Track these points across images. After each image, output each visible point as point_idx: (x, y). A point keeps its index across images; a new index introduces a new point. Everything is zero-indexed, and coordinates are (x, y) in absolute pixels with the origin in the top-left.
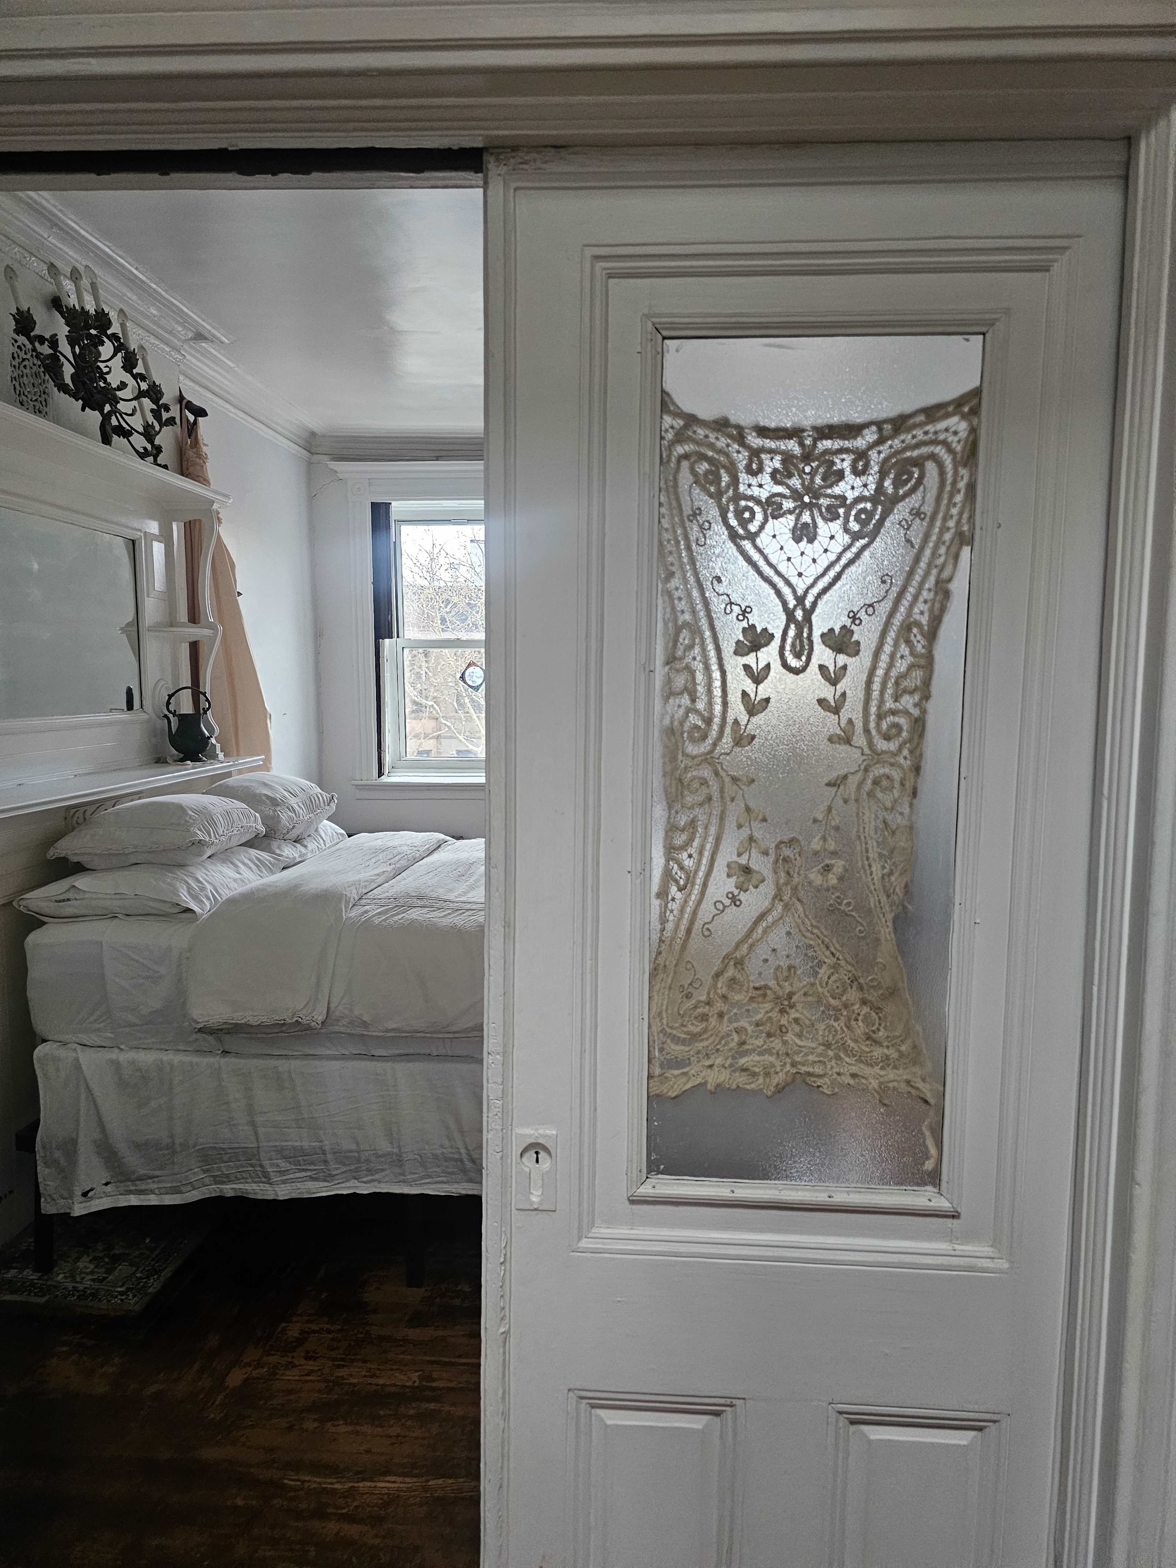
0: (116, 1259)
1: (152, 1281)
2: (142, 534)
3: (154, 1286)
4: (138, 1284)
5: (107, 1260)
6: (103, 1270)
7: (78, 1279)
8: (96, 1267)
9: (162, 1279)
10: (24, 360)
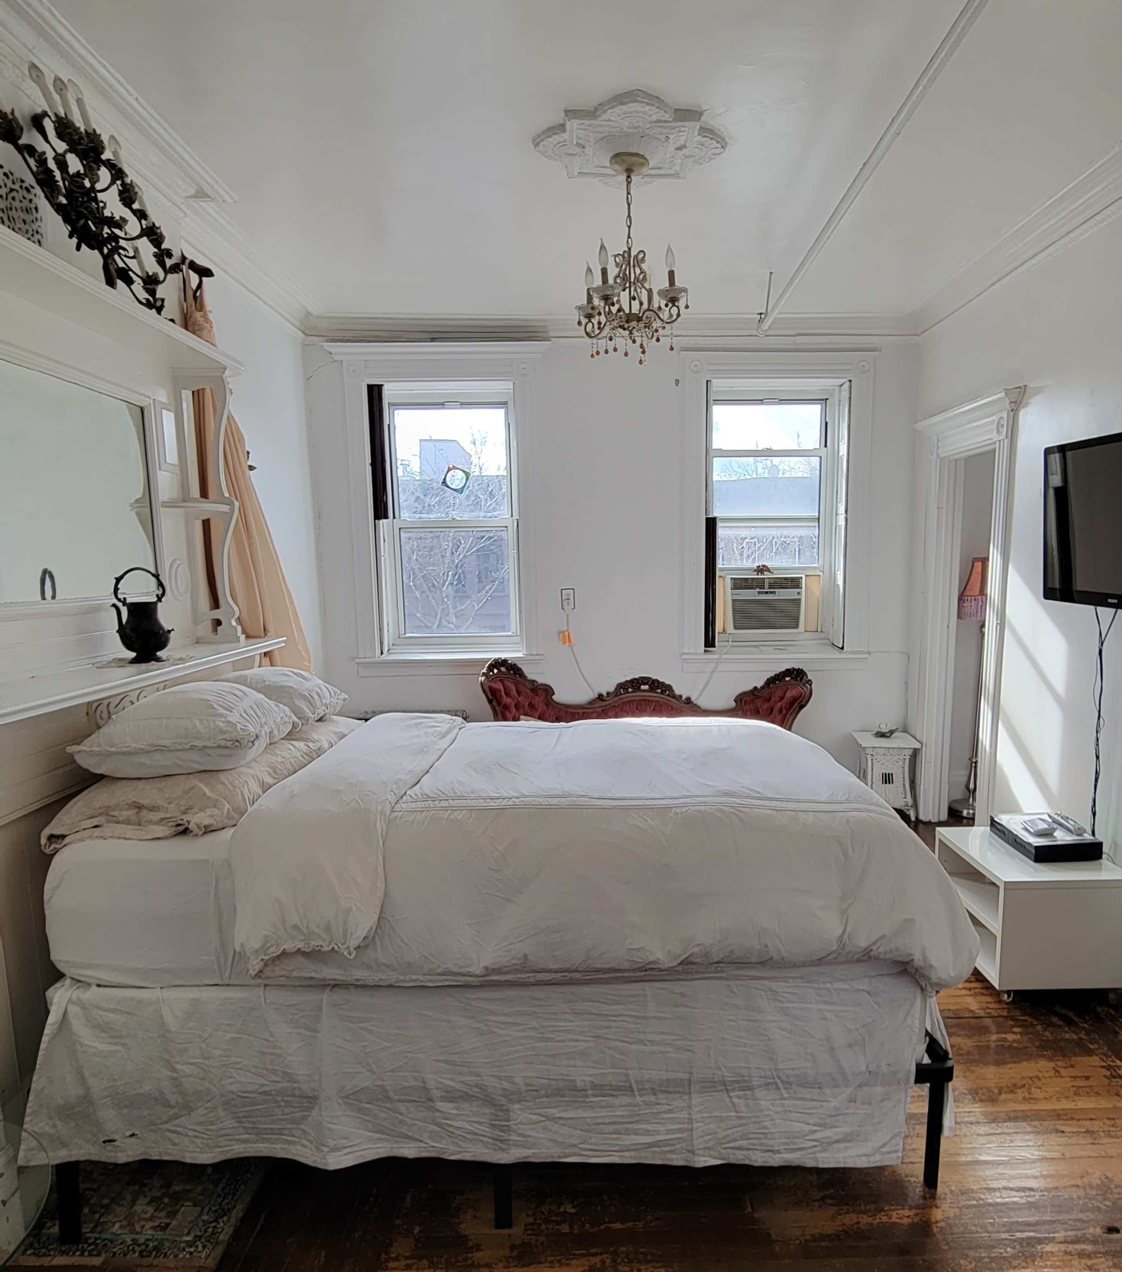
0: (177, 1198)
1: (222, 1224)
2: (151, 401)
3: (225, 1231)
4: (206, 1231)
5: (166, 1200)
6: (163, 1214)
7: (138, 1229)
8: (155, 1210)
9: (233, 1221)
10: (12, 190)
